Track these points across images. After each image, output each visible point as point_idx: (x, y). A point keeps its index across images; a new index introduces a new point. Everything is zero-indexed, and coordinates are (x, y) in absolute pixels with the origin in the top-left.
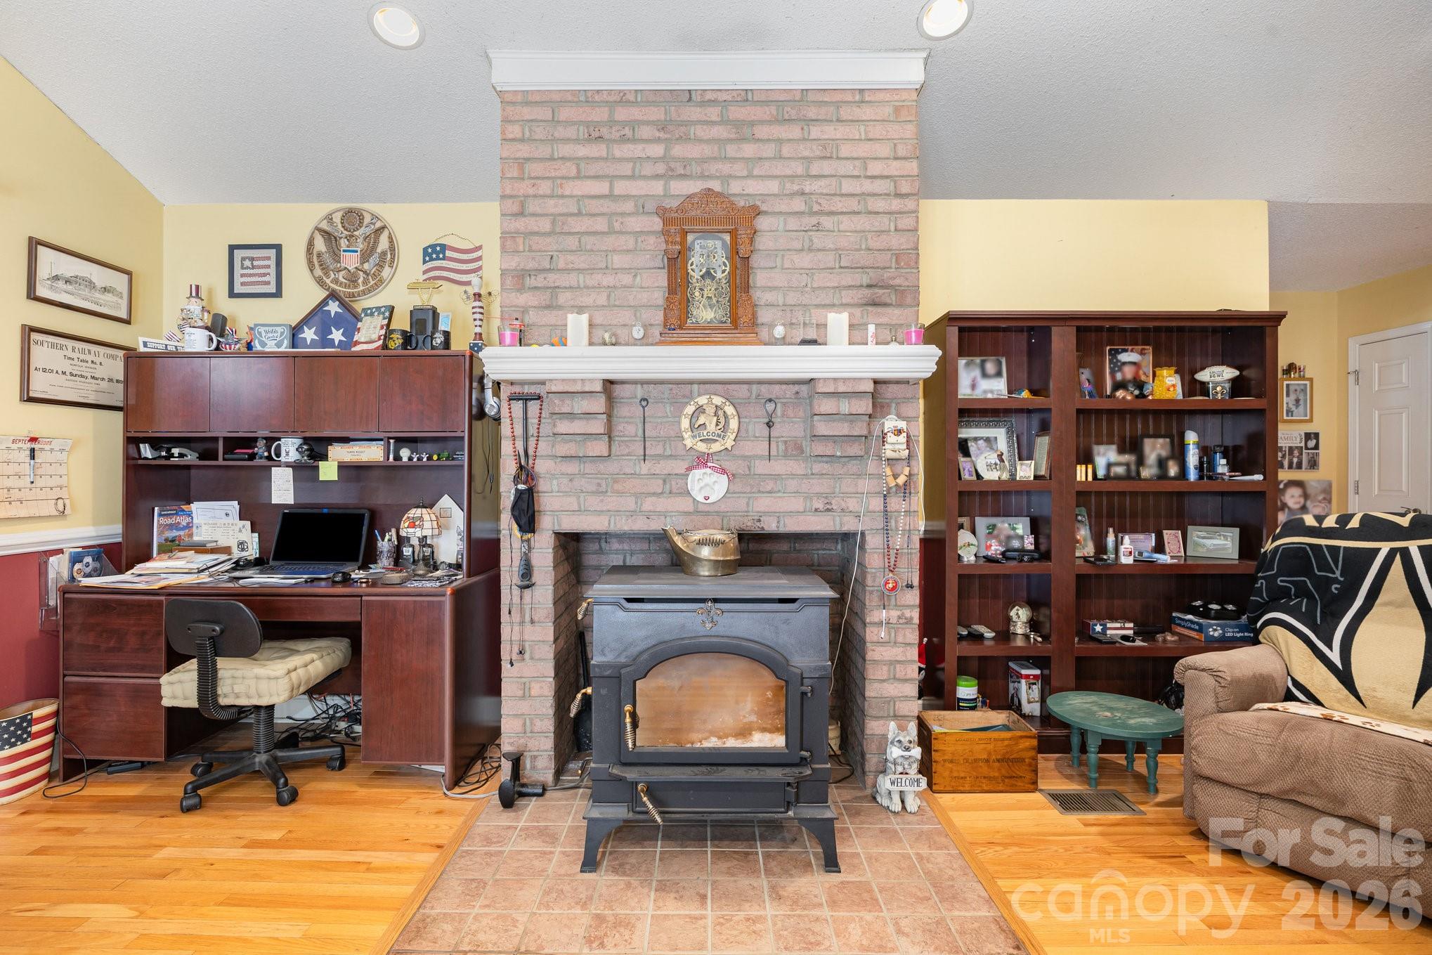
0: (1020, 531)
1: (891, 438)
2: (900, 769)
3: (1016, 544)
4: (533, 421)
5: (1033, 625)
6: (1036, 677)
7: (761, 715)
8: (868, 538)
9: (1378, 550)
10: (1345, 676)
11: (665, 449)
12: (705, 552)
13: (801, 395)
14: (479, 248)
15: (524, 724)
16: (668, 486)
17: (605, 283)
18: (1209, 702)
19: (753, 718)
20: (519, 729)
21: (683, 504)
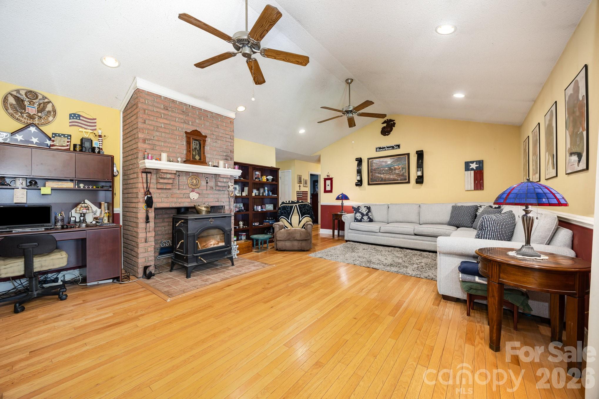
0: (241, 206)
1: (231, 187)
2: (235, 250)
3: (241, 209)
4: (149, 179)
5: (244, 225)
6: (245, 234)
7: (221, 239)
8: (225, 207)
9: (293, 206)
10: (291, 224)
11: (184, 187)
12: (204, 209)
13: (213, 177)
14: (95, 119)
15: (146, 260)
16: (184, 196)
17: (169, 146)
18: (278, 229)
19: (219, 240)
20: (144, 261)
21: (189, 200)
